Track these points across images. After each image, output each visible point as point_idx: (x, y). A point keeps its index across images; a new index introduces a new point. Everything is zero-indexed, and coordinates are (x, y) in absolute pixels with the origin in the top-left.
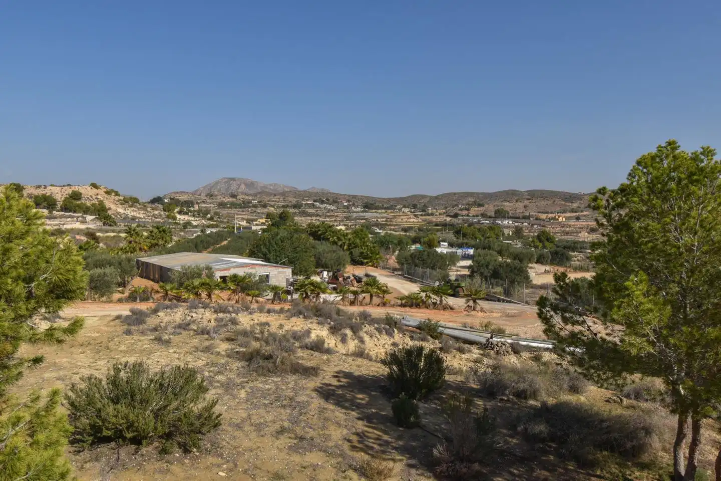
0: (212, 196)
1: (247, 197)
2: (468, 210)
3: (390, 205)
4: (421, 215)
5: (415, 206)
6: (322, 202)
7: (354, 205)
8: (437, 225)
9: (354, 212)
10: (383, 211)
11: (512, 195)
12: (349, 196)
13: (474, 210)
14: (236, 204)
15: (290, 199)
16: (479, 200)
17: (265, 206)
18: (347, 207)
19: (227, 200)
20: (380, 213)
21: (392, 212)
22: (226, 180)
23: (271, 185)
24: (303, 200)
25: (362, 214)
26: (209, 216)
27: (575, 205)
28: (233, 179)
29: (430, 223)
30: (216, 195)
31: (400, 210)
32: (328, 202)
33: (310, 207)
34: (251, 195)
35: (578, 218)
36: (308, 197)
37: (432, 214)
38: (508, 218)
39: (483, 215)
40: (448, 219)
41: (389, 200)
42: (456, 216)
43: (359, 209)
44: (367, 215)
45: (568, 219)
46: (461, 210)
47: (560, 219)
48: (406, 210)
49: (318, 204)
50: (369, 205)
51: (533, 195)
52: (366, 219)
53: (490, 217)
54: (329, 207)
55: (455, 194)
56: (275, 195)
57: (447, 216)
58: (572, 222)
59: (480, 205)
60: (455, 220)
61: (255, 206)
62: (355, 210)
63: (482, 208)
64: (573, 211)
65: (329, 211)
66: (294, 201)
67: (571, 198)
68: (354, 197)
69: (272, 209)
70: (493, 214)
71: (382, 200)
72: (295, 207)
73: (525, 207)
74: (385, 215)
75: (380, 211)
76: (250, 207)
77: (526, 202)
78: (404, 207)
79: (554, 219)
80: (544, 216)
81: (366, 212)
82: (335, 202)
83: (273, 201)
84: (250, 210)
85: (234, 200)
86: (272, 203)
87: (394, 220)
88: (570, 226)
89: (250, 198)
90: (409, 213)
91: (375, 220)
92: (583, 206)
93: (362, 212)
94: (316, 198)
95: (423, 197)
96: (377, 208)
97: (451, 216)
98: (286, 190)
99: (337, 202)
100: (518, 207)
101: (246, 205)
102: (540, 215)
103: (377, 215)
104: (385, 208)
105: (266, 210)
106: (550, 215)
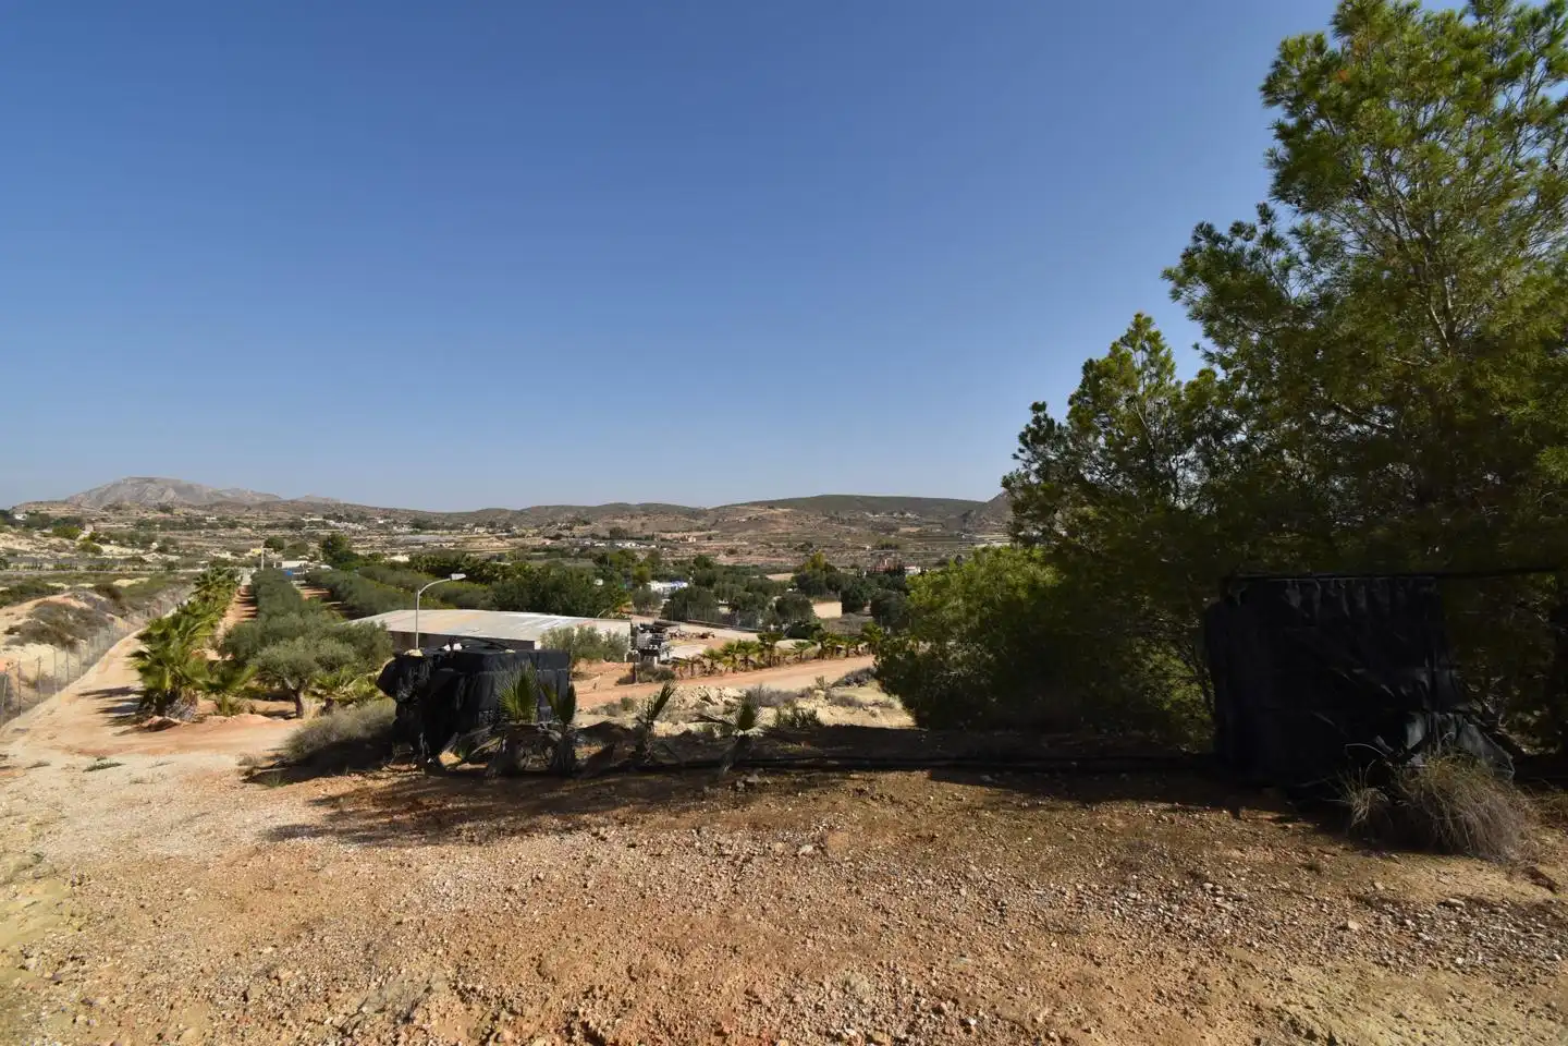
0: (118, 508)
1: (191, 510)
2: (570, 529)
3: (454, 522)
4: (507, 537)
5: (492, 525)
6: (340, 519)
7: (395, 523)
8: (535, 550)
9: (398, 534)
10: (446, 532)
11: (620, 509)
12: (385, 510)
13: (578, 530)
14: (175, 524)
15: (279, 514)
16: (582, 516)
17: (233, 526)
18: (385, 526)
19: (151, 516)
20: (442, 535)
21: (459, 534)
22: (136, 481)
23: (228, 491)
24: (303, 515)
25: (411, 537)
26: (155, 545)
27: (700, 523)
28: (151, 480)
29: (523, 547)
30: (128, 508)
31: (471, 530)
32: (349, 518)
33: (318, 527)
34: (200, 508)
35: (710, 538)
36: (309, 511)
37: (523, 536)
38: (632, 539)
39: (594, 536)
40: (548, 542)
41: (449, 516)
42: (558, 537)
43: (405, 529)
44: (422, 537)
45: (698, 538)
46: (560, 529)
47: (690, 540)
48: (481, 530)
49: (332, 522)
50: (420, 524)
51: (648, 510)
52: (424, 544)
53: (604, 538)
54: (351, 526)
55: (547, 507)
56: (249, 509)
57: (546, 537)
58: (705, 543)
59: (586, 523)
60: (557, 543)
61: (212, 526)
62: (399, 531)
63: (588, 527)
64: (699, 529)
65: (355, 532)
66: (287, 517)
67: (694, 514)
68: (393, 511)
69: (248, 530)
70: (607, 535)
71: (438, 516)
72: (291, 526)
73: (643, 525)
74: (451, 538)
75: (439, 532)
76: (202, 528)
77: (644, 519)
78: (477, 525)
79: (683, 539)
80: (668, 536)
81: (418, 533)
82: (362, 519)
83: (247, 518)
84: (202, 532)
85: (168, 515)
86: (246, 521)
87: (468, 545)
88: (705, 548)
89: (200, 513)
90: (486, 535)
91: (438, 545)
92: (709, 524)
93: (411, 533)
94: (326, 513)
95: (505, 511)
96: (435, 527)
97: (551, 538)
98: (258, 500)
99: (364, 519)
100: (635, 525)
101: (191, 524)
102: (663, 535)
103: (436, 537)
104: (447, 528)
105: (236, 532)
106: (675, 535)
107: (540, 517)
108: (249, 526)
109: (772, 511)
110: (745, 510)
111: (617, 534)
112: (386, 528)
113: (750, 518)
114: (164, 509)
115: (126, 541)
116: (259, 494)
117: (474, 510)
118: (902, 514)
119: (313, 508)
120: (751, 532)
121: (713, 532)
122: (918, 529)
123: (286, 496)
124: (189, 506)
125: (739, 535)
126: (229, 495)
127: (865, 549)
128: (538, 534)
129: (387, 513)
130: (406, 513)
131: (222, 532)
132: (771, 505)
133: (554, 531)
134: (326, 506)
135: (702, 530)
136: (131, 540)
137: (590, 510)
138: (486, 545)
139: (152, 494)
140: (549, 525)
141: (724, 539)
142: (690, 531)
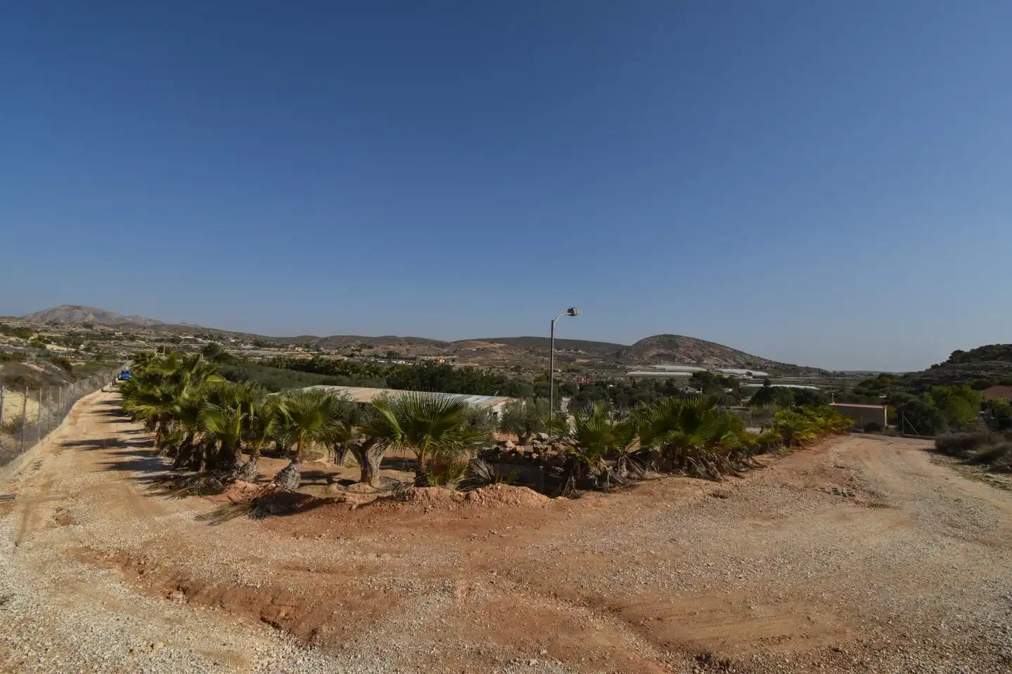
0: (55, 324)
1: (106, 328)
2: (359, 351)
3: (283, 344)
4: (317, 354)
5: (307, 346)
6: (205, 338)
7: (242, 342)
9: (244, 349)
10: (276, 349)
11: (392, 340)
12: (235, 333)
13: (365, 351)
14: (94, 336)
15: (165, 333)
16: (367, 343)
17: (132, 339)
19: (78, 330)
20: (274, 351)
21: (286, 351)
22: (68, 308)
23: (129, 317)
24: (181, 334)
25: (253, 351)
27: (446, 350)
28: (78, 308)
30: (62, 324)
31: (294, 349)
32: (212, 337)
33: (191, 343)
34: (111, 326)
35: (451, 361)
36: (186, 332)
37: (327, 354)
38: (403, 359)
39: (377, 356)
40: (346, 359)
41: (279, 339)
42: (352, 356)
43: (249, 346)
44: (261, 352)
45: (446, 360)
46: (353, 350)
47: (441, 361)
48: (300, 349)
49: (200, 340)
50: (259, 343)
51: (410, 341)
52: (262, 357)
53: (383, 358)
55: (344, 337)
56: (144, 328)
57: (344, 355)
59: (370, 347)
60: (352, 360)
61: (118, 338)
62: (245, 347)
63: (372, 350)
64: (445, 354)
66: (170, 335)
67: (442, 345)
68: (241, 334)
69: (144, 342)
70: (386, 356)
71: (271, 339)
72: (173, 341)
73: (407, 350)
74: (280, 353)
75: (272, 349)
76: (113, 339)
77: (408, 347)
78: (297, 346)
79: (436, 360)
80: (425, 358)
81: (259, 349)
82: (220, 338)
83: (142, 334)
84: (112, 342)
85: (89, 330)
86: (142, 337)
89: (111, 330)
90: (303, 352)
91: (272, 357)
92: (452, 351)
93: (253, 349)
94: (196, 334)
95: (314, 338)
96: (269, 346)
97: (348, 356)
98: (149, 324)
99: (222, 339)
100: (402, 350)
101: (106, 336)
102: (422, 357)
103: (271, 352)
104: (277, 347)
105: (134, 344)
106: (429, 358)
107: (340, 342)
108: (143, 340)
109: (492, 345)
110: (475, 344)
111: (391, 355)
112: (237, 345)
113: (478, 349)
114: (87, 326)
115: (62, 342)
116: (150, 320)
117: (295, 336)
118: (576, 350)
119: (188, 330)
120: (479, 358)
121: (455, 357)
122: (588, 361)
123: (168, 322)
124: (104, 325)
125: (473, 359)
126: (130, 319)
127: (557, 371)
128: (338, 353)
129: (237, 335)
130: (250, 336)
131: (125, 343)
132: (492, 341)
133: (349, 352)
134: (196, 329)
135: (448, 356)
136: (66, 342)
137: (371, 339)
139: (78, 316)
140: (345, 348)
141: (461, 361)
142: (439, 355)
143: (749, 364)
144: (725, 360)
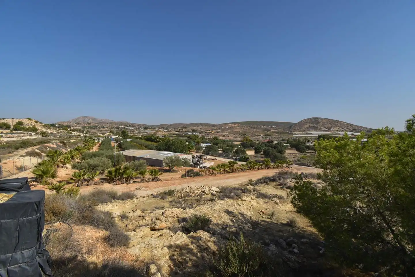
0: (78, 123)
1: (95, 124)
2: (182, 129)
3: (154, 128)
4: (167, 131)
5: (163, 128)
6: (128, 126)
7: (140, 127)
8: (173, 135)
9: (141, 130)
10: (152, 130)
11: (195, 124)
12: (138, 124)
13: (184, 130)
14: (91, 127)
15: (114, 125)
16: (185, 126)
17: (104, 128)
18: (138, 128)
19: (86, 125)
20: (152, 131)
21: (155, 130)
22: (83, 117)
23: (103, 119)
24: (120, 125)
25: (145, 131)
26: (85, 132)
27: (216, 128)
28: (86, 117)
29: (171, 134)
30: (81, 123)
31: (158, 129)
32: (130, 126)
33: (122, 128)
34: (97, 123)
35: (218, 132)
37: (170, 131)
38: (198, 132)
39: (188, 131)
40: (177, 133)
41: (153, 126)
42: (179, 131)
43: (143, 129)
44: (147, 131)
45: (215, 132)
46: (180, 129)
47: (213, 133)
48: (161, 130)
49: (126, 127)
50: (146, 128)
51: (202, 125)
52: (147, 133)
53: (191, 132)
54: (130, 128)
55: (177, 124)
56: (107, 124)
57: (176, 132)
58: (217, 133)
59: (186, 128)
60: (179, 133)
61: (99, 128)
63: (187, 129)
64: (215, 130)
65: (131, 130)
66: (116, 126)
67: (214, 126)
68: (140, 125)
69: (107, 129)
70: (191, 131)
71: (150, 126)
72: (117, 128)
73: (201, 128)
74: (153, 131)
76: (97, 128)
78: (160, 128)
79: (211, 132)
80: (207, 132)
81: (146, 130)
85: (89, 125)
86: (107, 127)
87: (157, 133)
88: (216, 135)
89: (97, 125)
91: (150, 133)
92: (218, 128)
93: (144, 130)
94: (125, 125)
95: (166, 125)
96: (150, 129)
97: (178, 132)
98: (110, 122)
99: (134, 126)
100: (198, 129)
101: (94, 127)
102: (206, 131)
103: (150, 131)
104: (152, 129)
105: (104, 129)
106: (209, 131)
107: (175, 126)
108: (107, 128)
109: (235, 125)
110: (227, 125)
111: (194, 131)
112: (138, 129)
113: (229, 127)
114: (89, 124)
115: (78, 131)
116: (110, 120)
117: (159, 124)
118: (272, 126)
119: (122, 124)
120: (229, 131)
121: (219, 130)
122: (276, 130)
123: (116, 121)
124: (94, 123)
125: (227, 131)
126: (103, 120)
127: (261, 136)
128: (174, 131)
129: (139, 125)
130: (143, 125)
131: (102, 129)
132: (235, 123)
133: (178, 130)
134: (125, 123)
135: (216, 130)
136: (80, 131)
137: (187, 124)
138: (162, 133)
139: (86, 119)
140: (177, 128)
141: (222, 132)
142: (213, 130)
143: (354, 130)
144: (343, 128)
